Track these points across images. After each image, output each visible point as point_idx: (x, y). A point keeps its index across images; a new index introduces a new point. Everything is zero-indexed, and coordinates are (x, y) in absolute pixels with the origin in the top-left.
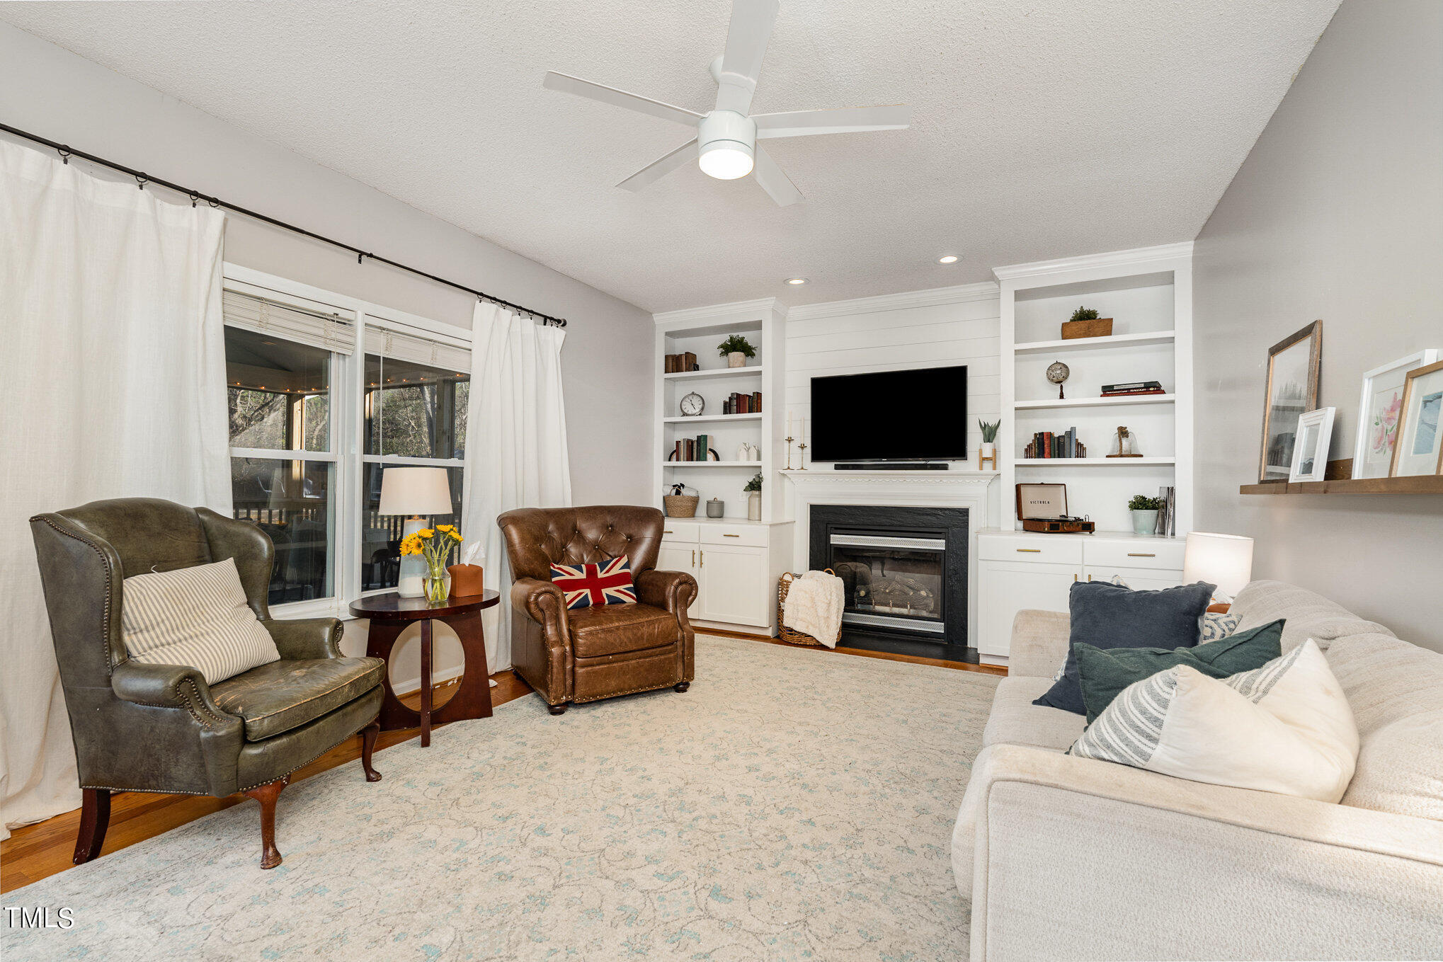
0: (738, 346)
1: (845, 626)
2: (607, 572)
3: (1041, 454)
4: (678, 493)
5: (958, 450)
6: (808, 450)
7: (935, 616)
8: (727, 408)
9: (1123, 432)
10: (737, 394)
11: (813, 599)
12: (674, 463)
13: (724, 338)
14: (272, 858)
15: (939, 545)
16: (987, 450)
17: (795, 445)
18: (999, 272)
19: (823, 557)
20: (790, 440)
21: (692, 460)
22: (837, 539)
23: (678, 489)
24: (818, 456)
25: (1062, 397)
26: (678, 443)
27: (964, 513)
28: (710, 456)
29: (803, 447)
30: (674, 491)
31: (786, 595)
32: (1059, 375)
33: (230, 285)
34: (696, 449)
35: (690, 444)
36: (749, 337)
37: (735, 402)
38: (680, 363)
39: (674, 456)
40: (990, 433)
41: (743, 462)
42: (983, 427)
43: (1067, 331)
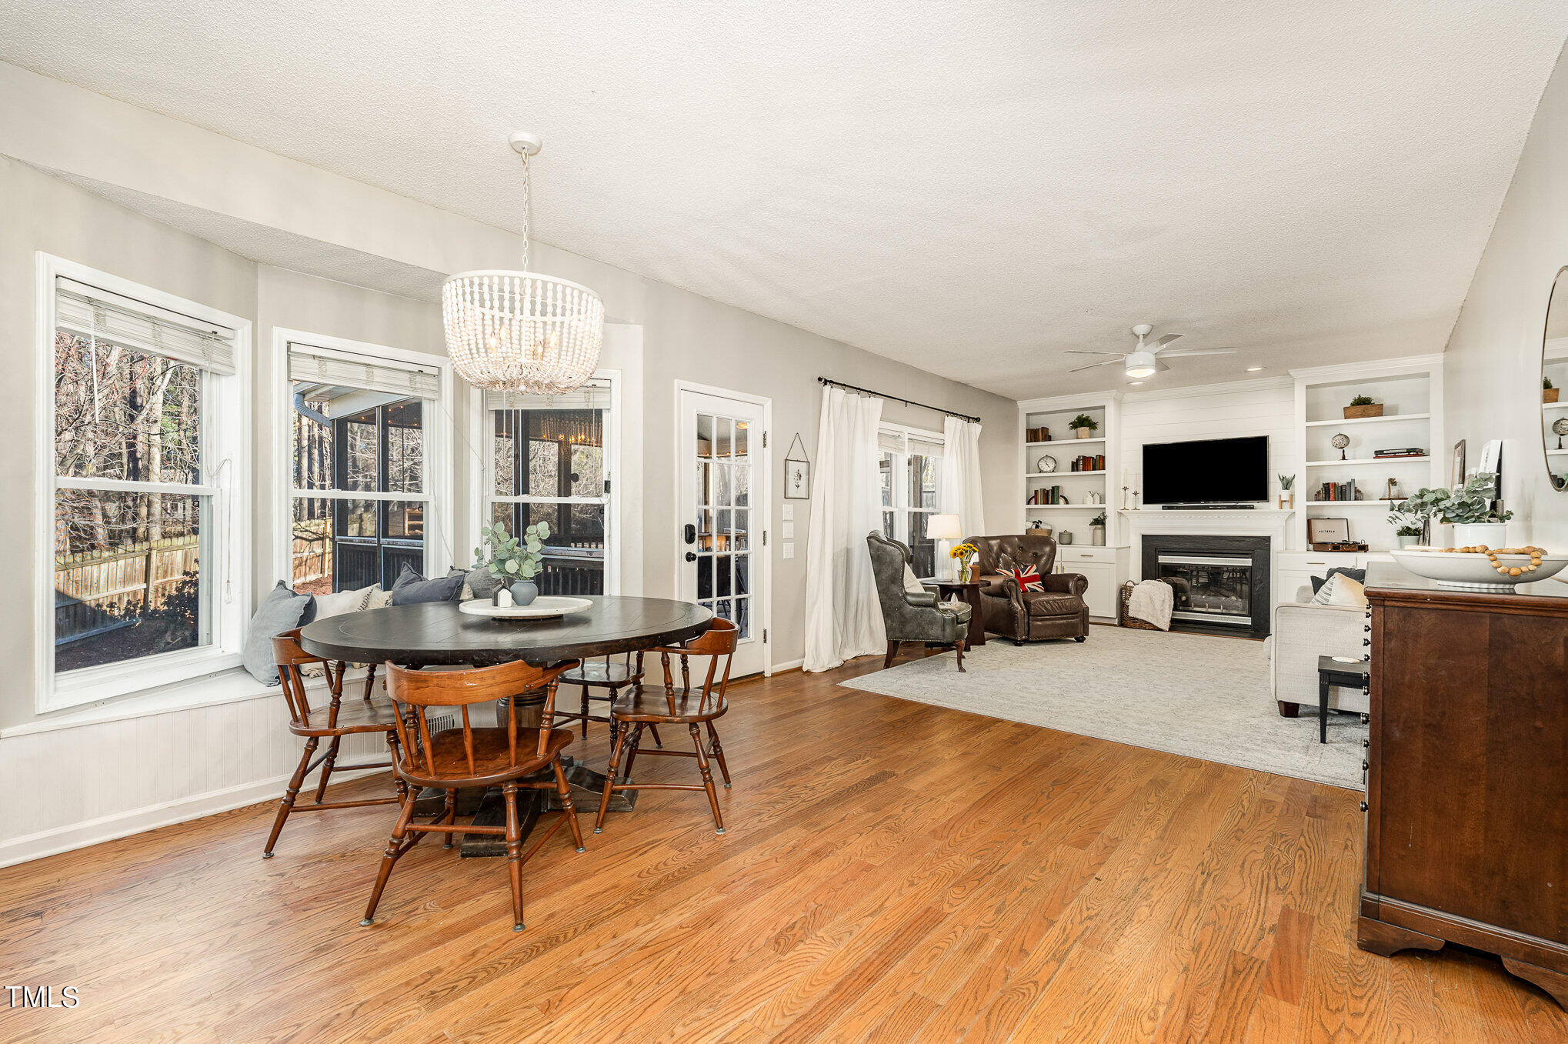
0: (1083, 422)
1: (1173, 621)
2: (1026, 574)
3: (1327, 498)
4: (1037, 527)
5: (1262, 494)
6: (1141, 496)
7: (1244, 613)
8: (1075, 466)
9: (1392, 482)
10: (1083, 457)
11: (1151, 598)
12: (1033, 506)
13: (1073, 417)
14: (962, 670)
15: (1247, 562)
16: (1285, 494)
17: (1130, 492)
18: (1292, 372)
19: (1152, 570)
20: (1125, 489)
21: (1048, 503)
22: (1163, 559)
23: (1037, 524)
24: (1147, 500)
25: (1344, 458)
26: (1036, 492)
27: (1267, 539)
28: (1062, 501)
29: (1136, 494)
30: (1034, 526)
31: (1130, 596)
32: (1343, 443)
33: (882, 431)
34: (1051, 496)
35: (1045, 493)
36: (1093, 416)
37: (1081, 462)
38: (1037, 435)
39: (1033, 501)
40: (1287, 484)
41: (1090, 504)
42: (1283, 479)
43: (1348, 414)
